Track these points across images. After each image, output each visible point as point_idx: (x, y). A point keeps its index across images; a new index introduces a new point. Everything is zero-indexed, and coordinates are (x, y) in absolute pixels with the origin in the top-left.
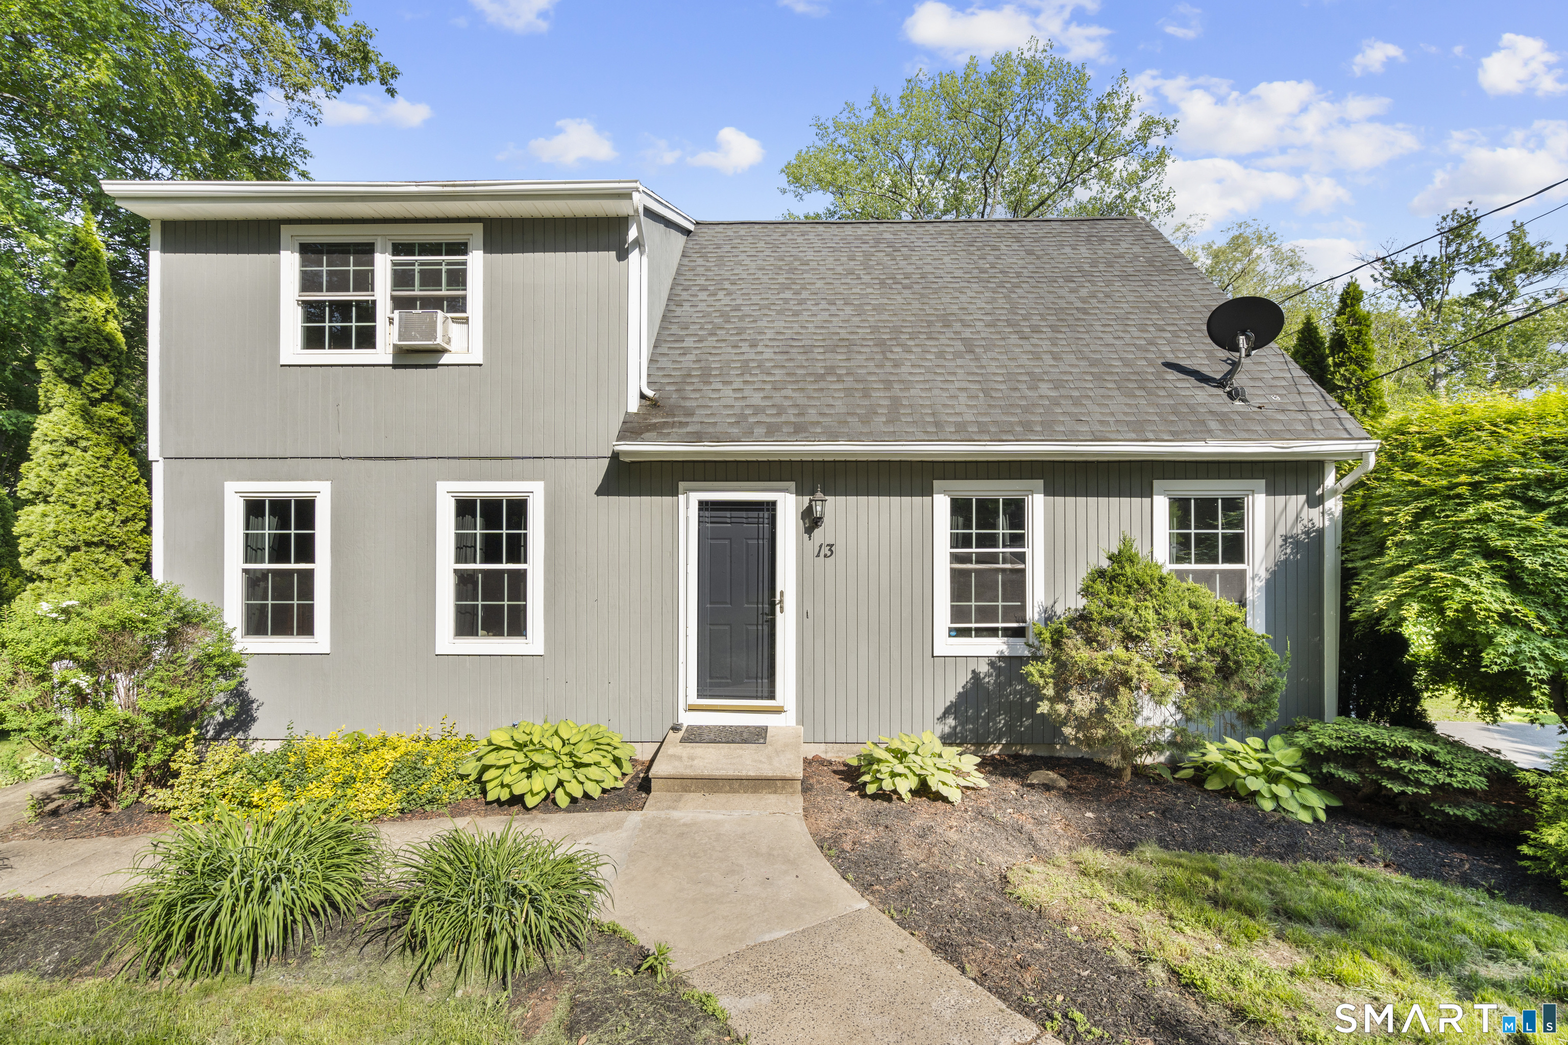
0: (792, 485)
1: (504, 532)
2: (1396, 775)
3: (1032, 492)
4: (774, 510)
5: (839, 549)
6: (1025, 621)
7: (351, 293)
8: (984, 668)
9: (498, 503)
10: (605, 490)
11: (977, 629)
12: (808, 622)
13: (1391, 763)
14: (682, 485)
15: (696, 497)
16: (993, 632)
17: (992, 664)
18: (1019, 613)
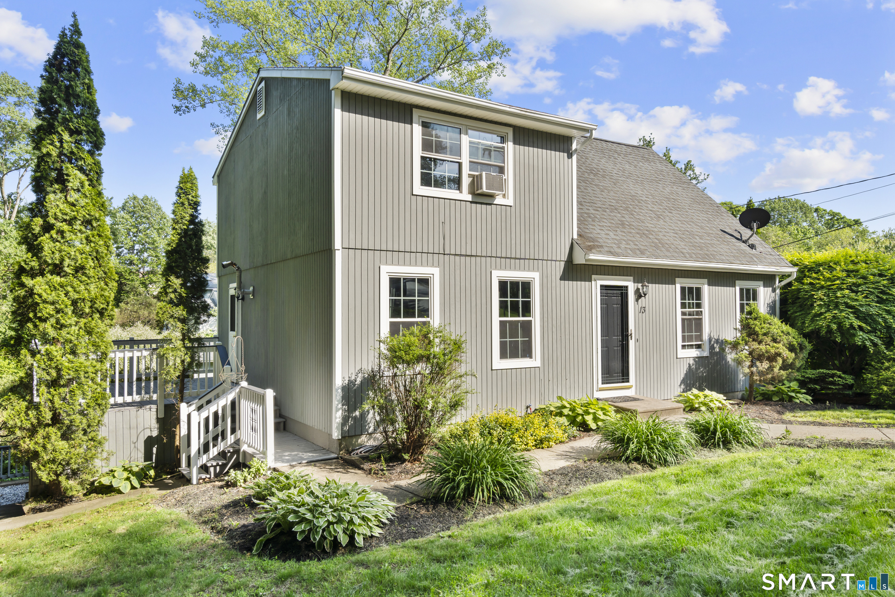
0: (632, 278)
1: (520, 299)
2: (833, 383)
3: (704, 284)
4: (627, 290)
5: (647, 309)
6: (701, 341)
7: (448, 156)
8: (692, 362)
9: (517, 283)
10: (563, 278)
11: (688, 345)
12: (638, 343)
13: (831, 379)
14: (593, 277)
15: (600, 283)
16: (691, 346)
17: (694, 360)
18: (700, 337)
